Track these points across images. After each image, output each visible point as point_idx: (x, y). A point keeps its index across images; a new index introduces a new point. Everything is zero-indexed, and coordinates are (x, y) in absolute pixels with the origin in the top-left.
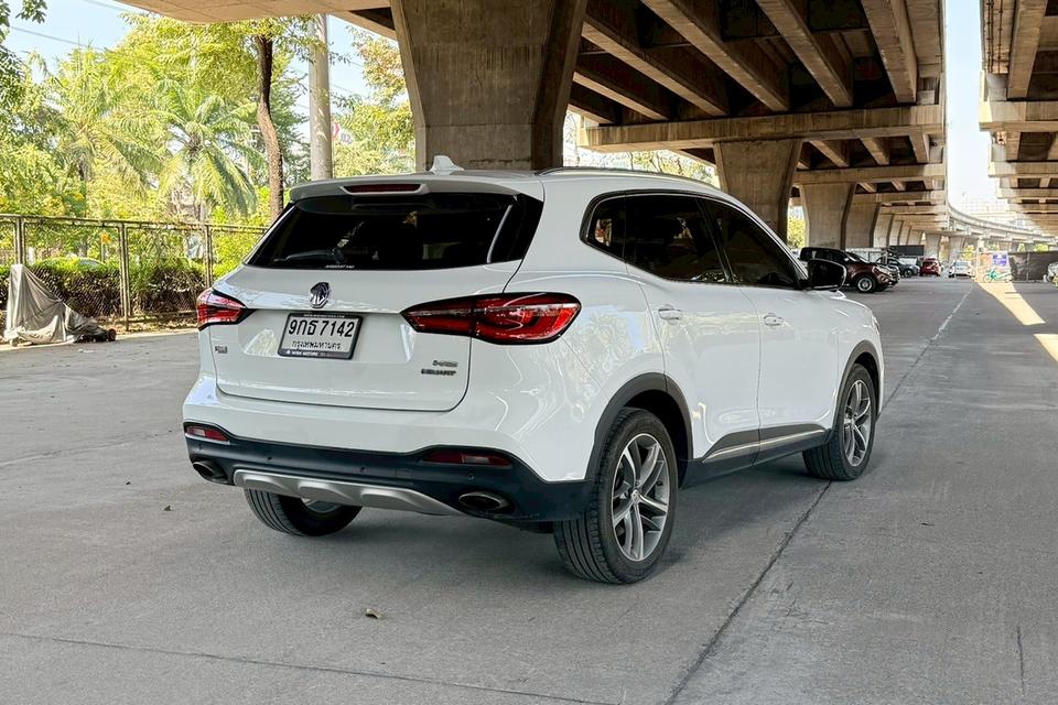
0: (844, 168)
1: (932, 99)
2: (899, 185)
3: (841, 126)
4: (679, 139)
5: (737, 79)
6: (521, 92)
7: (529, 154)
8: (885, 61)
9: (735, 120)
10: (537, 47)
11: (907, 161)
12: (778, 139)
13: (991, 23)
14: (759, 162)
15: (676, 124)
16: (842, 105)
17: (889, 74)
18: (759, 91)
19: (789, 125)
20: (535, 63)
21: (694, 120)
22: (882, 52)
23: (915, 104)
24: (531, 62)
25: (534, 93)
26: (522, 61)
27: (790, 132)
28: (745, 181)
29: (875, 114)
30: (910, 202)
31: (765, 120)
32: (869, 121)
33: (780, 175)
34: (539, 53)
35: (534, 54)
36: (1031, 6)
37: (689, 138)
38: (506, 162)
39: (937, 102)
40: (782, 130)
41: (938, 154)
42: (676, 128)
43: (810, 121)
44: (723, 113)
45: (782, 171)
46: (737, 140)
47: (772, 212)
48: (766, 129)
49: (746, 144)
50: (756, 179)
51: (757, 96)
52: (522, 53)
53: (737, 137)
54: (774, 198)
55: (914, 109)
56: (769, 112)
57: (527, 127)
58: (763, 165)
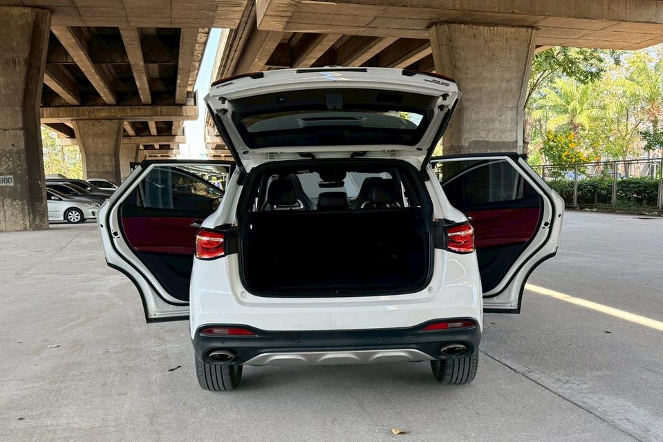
0: (133, 136)
1: (193, 103)
2: (157, 146)
3: (146, 114)
4: (51, 117)
5: (95, 85)
6: (12, 87)
7: (21, 126)
8: (178, 81)
9: (85, 108)
10: (22, 59)
11: (166, 134)
12: (110, 119)
13: (225, 66)
14: (100, 132)
15: (48, 108)
16: (146, 103)
17: (178, 88)
18: (104, 93)
19: (116, 112)
20: (21, 70)
21: (59, 106)
22: (179, 77)
23: (184, 105)
24: (17, 69)
25: (22, 87)
26: (11, 67)
27: (118, 116)
28: (93, 142)
29: (164, 109)
30: (158, 155)
31: (103, 109)
32: (161, 112)
33: (113, 140)
34: (23, 62)
35: (19, 64)
36: (260, 60)
37: (58, 117)
38: (5, 130)
39: (195, 104)
40: (113, 114)
41: (181, 131)
42: (48, 111)
43: (129, 111)
44: (78, 104)
45: (115, 137)
46: (86, 119)
47: (111, 160)
48: (104, 114)
49: (92, 122)
50: (100, 141)
51: (102, 95)
52: (11, 62)
53: (87, 117)
54: (112, 152)
55: (184, 107)
56: (105, 104)
57: (18, 109)
58: (103, 134)
